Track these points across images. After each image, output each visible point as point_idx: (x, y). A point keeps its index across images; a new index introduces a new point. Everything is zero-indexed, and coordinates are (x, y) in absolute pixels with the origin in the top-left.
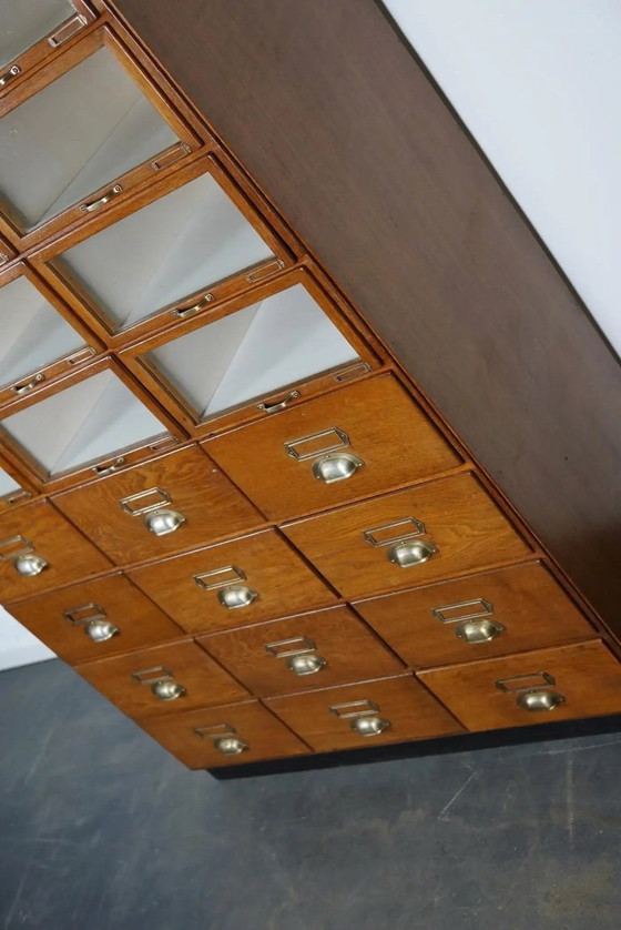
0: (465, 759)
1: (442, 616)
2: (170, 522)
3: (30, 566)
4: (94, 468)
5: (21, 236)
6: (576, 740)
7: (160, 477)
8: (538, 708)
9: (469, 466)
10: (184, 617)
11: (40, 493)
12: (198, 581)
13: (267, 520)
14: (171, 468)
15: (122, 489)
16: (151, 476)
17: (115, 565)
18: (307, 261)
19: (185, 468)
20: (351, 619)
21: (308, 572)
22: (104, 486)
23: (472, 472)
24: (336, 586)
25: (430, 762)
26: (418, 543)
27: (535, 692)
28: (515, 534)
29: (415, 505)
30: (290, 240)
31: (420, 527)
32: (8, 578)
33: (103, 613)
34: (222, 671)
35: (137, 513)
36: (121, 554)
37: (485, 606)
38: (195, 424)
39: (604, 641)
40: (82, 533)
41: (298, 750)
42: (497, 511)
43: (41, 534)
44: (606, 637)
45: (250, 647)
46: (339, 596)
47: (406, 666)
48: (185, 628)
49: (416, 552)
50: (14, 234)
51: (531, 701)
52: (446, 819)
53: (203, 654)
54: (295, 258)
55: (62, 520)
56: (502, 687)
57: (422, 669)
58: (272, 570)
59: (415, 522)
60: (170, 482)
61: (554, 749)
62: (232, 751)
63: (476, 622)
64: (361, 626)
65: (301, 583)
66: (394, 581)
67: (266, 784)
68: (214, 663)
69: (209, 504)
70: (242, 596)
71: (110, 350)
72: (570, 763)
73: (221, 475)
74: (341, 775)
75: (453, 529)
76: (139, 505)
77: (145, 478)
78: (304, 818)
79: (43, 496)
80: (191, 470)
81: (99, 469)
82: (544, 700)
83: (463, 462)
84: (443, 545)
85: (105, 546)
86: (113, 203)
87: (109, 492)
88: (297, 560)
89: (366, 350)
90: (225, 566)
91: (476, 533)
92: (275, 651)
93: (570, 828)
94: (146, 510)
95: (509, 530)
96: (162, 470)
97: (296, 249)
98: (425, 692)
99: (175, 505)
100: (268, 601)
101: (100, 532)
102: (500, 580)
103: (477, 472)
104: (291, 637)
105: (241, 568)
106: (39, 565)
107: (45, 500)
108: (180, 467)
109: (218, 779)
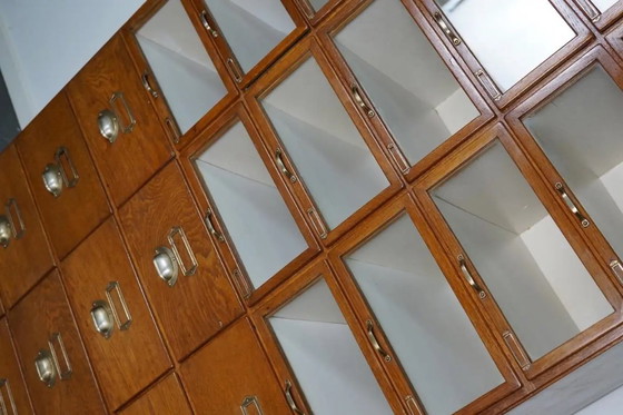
2: (167, 271)
3: (108, 129)
4: (211, 210)
7: (209, 271)
10: (75, 263)
11: (179, 151)
12: (113, 284)
13: (180, 363)
14: (218, 282)
15: (193, 231)
16: (209, 262)
17: (118, 208)
19: (219, 297)
21: (135, 390)
22: (193, 215)
32: (94, 103)
33: (70, 184)
35: (171, 241)
36: (130, 216)
38: (264, 317)
40: (145, 183)
43: (140, 142)
45: (56, 319)
46: (116, 413)
48: (66, 261)
50: (429, 185)
53: (43, 272)
55: (157, 168)
58: (133, 358)
60: (205, 280)
65: (125, 382)
68: (35, 281)
69: (189, 312)
70: (105, 324)
71: (325, 250)
73: (218, 329)
76: (179, 243)
77: (206, 256)
79: (178, 154)
80: (219, 303)
81: (210, 217)
85: (136, 202)
86: (471, 290)
87: (188, 218)
88: (145, 382)
90: (131, 314)
92: (54, 341)
94: (175, 251)
96: (216, 274)
99: (182, 279)
100: (103, 345)
101: (148, 201)
104: (70, 361)
105: (131, 329)
106: (110, 135)
107: (173, 154)
108: (221, 292)
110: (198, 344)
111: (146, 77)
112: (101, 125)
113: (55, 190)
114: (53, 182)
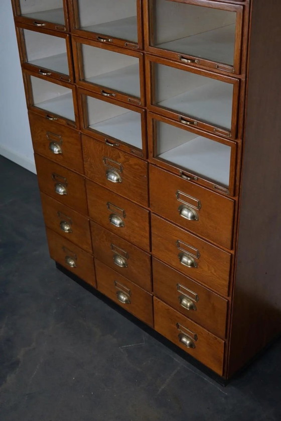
0: (145, 335)
1: (179, 288)
2: (116, 178)
3: (56, 150)
4: (106, 138)
5: (150, 45)
6: (187, 363)
7: (125, 162)
8: (184, 343)
9: (233, 252)
10: (93, 211)
11: (80, 129)
12: (108, 204)
13: (149, 207)
14: (131, 162)
15: (109, 153)
16: (122, 159)
17: (84, 174)
18: (239, 141)
20: (148, 262)
21: (148, 235)
22: (104, 147)
23: (232, 255)
24: (153, 248)
25: (133, 326)
26: (193, 260)
27: (187, 338)
28: (227, 286)
29: (203, 248)
30: (240, 130)
31: (198, 255)
32: (45, 146)
33: (66, 185)
34: (90, 238)
35: (107, 165)
36: (89, 172)
37: (196, 298)
38: (153, 157)
39: (225, 343)
40: (82, 154)
41: (92, 284)
42: (228, 273)
43: (68, 142)
44: (227, 342)
45: (106, 239)
46: (151, 251)
47: (153, 291)
48: (90, 214)
49: (189, 262)
50: (148, 43)
51: (184, 340)
52: (122, 350)
53: (88, 227)
54: (237, 137)
55: (80, 144)
56: (178, 326)
57: (156, 297)
58: (136, 224)
59: (198, 252)
60: (127, 166)
61: (178, 359)
62: (70, 265)
63: (189, 301)
64: (149, 266)
65: (142, 236)
66: (174, 264)
67: (72, 284)
68: (89, 233)
69: (135, 185)
70: (118, 222)
71: (146, 108)
72: (179, 368)
73: (146, 180)
74: (100, 303)
75: (208, 266)
76: (110, 163)
77: (120, 157)
78: (75, 307)
79: (80, 131)
80: (138, 169)
81: (107, 141)
82: (188, 342)
83: (232, 249)
84: (201, 267)
85: (86, 165)
86: (192, 64)
87: (103, 150)
88: (147, 229)
89: (233, 187)
90: (121, 208)
91: (215, 274)
92: (113, 248)
93: (160, 390)
94: (111, 167)
95: (227, 283)
96: (128, 160)
97: (240, 135)
98: (151, 305)
99: (122, 175)
100: (125, 231)
101: (89, 160)
102: (209, 295)
103: (233, 256)
104: (123, 249)
105: (126, 214)
106: (59, 151)
107: (79, 133)
108: (136, 164)
109: (57, 267)
110: (147, 193)
111: (48, 116)
112: (52, 151)
113: (64, 192)
114: (61, 190)
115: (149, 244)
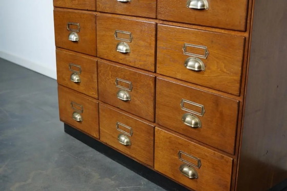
0: (144, 181)
1: (184, 105)
8: (186, 174)
9: (246, 35)
12: (116, 33)
17: (96, 10)
20: (152, 85)
21: (153, 52)
23: (245, 38)
24: (157, 66)
26: (200, 62)
27: (189, 166)
28: (239, 82)
29: (212, 42)
34: (96, 81)
37: (201, 111)
39: (233, 160)
42: (240, 64)
44: (235, 160)
45: (112, 76)
47: (155, 121)
49: (197, 66)
51: (186, 169)
52: (118, 190)
56: (180, 155)
57: (159, 127)
59: (206, 50)
62: (76, 119)
63: (194, 116)
64: (153, 90)
66: (179, 76)
70: (125, 48)
75: (217, 62)
82: (190, 173)
83: (246, 31)
84: (209, 69)
90: (129, 31)
91: (225, 70)
92: (118, 83)
95: (238, 78)
98: (152, 138)
100: (131, 57)
102: (217, 101)
103: (247, 39)
109: (65, 131)
115: (153, 62)
